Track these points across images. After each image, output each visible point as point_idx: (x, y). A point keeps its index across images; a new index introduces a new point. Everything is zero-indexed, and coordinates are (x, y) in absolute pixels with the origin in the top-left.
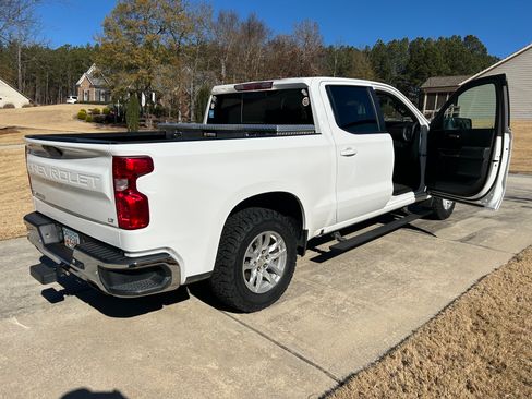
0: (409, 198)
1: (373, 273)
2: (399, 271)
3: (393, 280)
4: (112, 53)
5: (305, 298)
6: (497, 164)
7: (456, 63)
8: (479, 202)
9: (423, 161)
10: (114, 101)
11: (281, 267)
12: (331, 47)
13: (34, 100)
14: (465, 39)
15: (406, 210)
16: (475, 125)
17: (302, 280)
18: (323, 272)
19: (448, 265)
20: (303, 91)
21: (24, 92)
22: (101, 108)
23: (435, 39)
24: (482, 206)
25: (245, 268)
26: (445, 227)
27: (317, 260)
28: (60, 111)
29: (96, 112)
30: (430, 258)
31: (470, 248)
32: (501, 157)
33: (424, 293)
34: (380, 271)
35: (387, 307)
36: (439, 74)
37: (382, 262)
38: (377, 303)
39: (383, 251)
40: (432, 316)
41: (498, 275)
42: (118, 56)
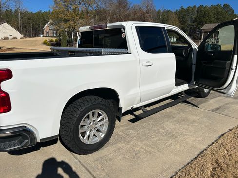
0: (185, 87)
1: (161, 130)
2: (175, 129)
3: (171, 135)
4: (57, 14)
5: (120, 145)
6: (234, 70)
7: (219, 17)
8: (223, 91)
9: (194, 67)
10: (60, 36)
11: (105, 129)
12: (159, 10)
13: (26, 36)
14: (224, 6)
15: (184, 93)
16: (223, 48)
17: (121, 134)
18: (133, 129)
19: (203, 126)
20: (122, 30)
21: (22, 32)
22: (54, 39)
23: (209, 6)
24: (225, 93)
25: (80, 131)
26: (205, 102)
27: (132, 121)
28: (36, 41)
29: (52, 41)
30: (194, 121)
31: (217, 115)
32: (236, 67)
33: (187, 144)
34: (164, 129)
35: (163, 153)
36: (211, 22)
37: (167, 123)
38: (159, 151)
39: (169, 116)
40: (189, 161)
41: (231, 134)
42: (60, 15)
